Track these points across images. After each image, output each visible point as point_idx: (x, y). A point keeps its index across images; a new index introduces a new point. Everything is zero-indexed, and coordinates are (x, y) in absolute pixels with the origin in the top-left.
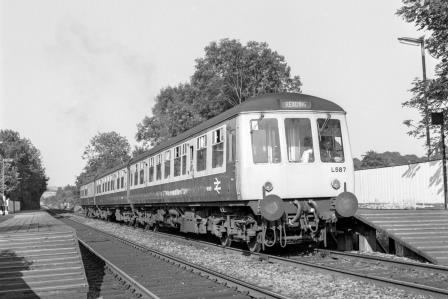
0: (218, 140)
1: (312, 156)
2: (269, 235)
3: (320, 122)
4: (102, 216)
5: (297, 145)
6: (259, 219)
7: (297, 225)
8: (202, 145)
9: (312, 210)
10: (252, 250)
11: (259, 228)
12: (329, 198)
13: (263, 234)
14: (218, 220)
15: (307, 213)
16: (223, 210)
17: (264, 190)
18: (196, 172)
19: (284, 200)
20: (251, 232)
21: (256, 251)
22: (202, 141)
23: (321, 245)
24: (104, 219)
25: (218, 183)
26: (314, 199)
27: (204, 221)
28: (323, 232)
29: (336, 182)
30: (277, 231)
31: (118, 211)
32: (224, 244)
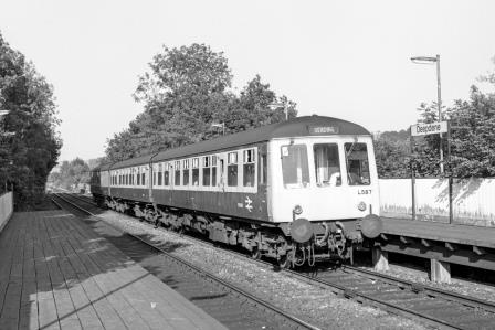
0: (249, 160)
1: (339, 179)
2: (299, 254)
3: (348, 146)
4: (118, 208)
5: (325, 166)
6: (289, 240)
7: (325, 244)
8: (233, 161)
9: (339, 231)
10: (282, 266)
11: (290, 247)
12: (355, 219)
13: (293, 253)
14: (248, 234)
15: (334, 234)
16: (254, 227)
17: (294, 213)
18: (226, 186)
19: (312, 222)
20: (282, 251)
21: (286, 267)
22: (233, 157)
23: (347, 262)
24: (120, 212)
25: (249, 201)
26: (341, 220)
27: (235, 233)
28: (350, 250)
29: (362, 204)
30: (306, 251)
31: (137, 207)
32: (254, 257)
